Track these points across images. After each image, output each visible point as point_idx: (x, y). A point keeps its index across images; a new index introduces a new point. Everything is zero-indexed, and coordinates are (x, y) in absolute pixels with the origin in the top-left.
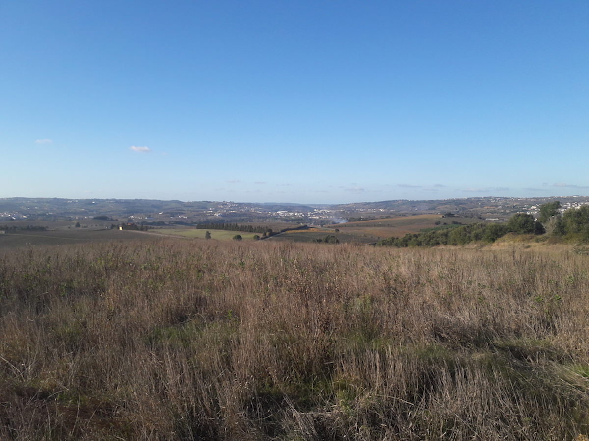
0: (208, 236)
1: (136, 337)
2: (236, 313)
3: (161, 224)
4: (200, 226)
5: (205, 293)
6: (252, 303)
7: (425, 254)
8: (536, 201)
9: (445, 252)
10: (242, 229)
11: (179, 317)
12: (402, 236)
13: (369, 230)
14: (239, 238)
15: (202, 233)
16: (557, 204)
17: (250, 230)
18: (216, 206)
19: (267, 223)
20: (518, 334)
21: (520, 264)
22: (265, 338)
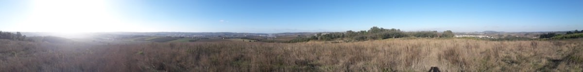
0: (244, 41)
1: (228, 64)
2: (250, 59)
3: (232, 38)
4: (242, 38)
5: (243, 54)
6: (254, 56)
7: (294, 45)
8: (316, 33)
9: (298, 44)
10: (251, 39)
11: (237, 60)
12: (289, 41)
13: (281, 39)
14: (250, 41)
15: (242, 40)
16: (320, 34)
17: (253, 39)
18: (245, 34)
19: (257, 38)
20: (313, 61)
21: (313, 46)
22: (257, 65)
